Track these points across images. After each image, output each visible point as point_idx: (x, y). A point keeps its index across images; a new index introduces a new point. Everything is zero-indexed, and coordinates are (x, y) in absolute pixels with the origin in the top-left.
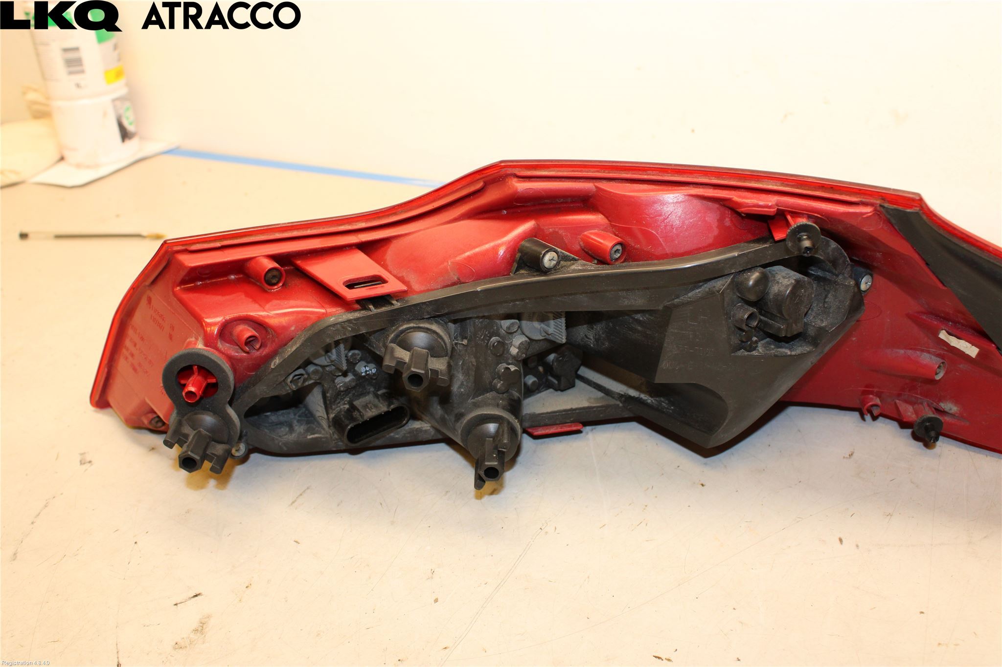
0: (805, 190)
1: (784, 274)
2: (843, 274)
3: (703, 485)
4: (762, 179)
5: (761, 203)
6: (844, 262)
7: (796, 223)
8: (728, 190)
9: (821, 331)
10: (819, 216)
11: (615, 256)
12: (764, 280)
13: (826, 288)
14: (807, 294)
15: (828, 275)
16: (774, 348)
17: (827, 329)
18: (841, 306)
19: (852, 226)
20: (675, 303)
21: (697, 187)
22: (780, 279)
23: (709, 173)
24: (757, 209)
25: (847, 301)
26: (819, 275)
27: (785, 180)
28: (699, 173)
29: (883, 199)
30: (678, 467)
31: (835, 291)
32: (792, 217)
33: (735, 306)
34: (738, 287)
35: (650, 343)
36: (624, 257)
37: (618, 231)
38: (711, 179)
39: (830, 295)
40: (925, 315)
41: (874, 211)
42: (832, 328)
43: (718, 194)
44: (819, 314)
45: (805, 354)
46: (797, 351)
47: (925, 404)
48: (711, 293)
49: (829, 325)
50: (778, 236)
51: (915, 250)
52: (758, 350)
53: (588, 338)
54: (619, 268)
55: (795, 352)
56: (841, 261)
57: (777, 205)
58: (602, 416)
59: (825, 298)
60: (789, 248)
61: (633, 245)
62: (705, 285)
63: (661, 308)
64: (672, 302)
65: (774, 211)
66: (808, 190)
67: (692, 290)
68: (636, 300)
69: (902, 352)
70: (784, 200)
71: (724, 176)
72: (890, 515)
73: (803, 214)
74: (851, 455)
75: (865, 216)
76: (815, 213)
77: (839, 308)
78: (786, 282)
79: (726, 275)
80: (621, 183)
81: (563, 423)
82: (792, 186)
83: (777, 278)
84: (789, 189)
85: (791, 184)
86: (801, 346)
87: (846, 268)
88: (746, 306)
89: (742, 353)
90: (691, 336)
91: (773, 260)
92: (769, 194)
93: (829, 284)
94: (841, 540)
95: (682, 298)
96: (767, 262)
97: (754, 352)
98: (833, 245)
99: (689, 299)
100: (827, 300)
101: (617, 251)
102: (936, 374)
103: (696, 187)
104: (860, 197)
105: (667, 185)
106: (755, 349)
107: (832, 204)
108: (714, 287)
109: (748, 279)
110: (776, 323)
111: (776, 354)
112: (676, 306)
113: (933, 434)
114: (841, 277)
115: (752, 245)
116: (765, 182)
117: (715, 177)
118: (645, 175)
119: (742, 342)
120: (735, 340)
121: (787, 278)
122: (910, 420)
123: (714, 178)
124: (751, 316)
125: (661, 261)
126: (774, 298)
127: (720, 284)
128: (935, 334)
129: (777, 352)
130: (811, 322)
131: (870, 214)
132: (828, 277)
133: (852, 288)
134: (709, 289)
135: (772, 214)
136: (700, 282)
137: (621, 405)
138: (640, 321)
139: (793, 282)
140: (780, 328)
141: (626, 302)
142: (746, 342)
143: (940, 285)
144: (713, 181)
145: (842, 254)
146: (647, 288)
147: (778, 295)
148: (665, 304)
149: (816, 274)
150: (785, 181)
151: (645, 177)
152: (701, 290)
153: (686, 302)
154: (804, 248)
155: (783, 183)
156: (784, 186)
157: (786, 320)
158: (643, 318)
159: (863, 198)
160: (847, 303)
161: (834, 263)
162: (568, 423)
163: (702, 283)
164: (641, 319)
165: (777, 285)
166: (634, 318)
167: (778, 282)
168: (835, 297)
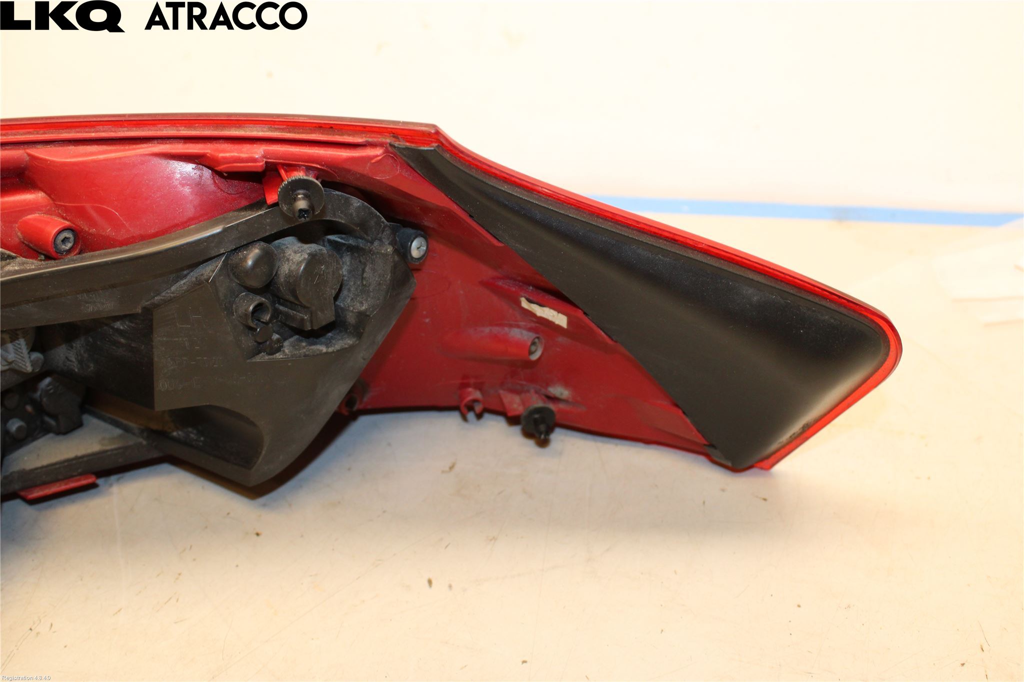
0: (298, 133)
1: (296, 248)
2: (381, 240)
3: (258, 534)
4: (245, 124)
5: (244, 155)
6: (378, 223)
7: (289, 178)
8: (201, 143)
9: (362, 317)
10: (319, 166)
11: (63, 247)
12: (268, 260)
13: (362, 259)
14: (331, 270)
15: (361, 243)
16: (306, 346)
17: (368, 313)
18: (381, 282)
19: (363, 176)
20: (156, 302)
21: (163, 143)
22: (290, 255)
23: (176, 122)
24: (239, 164)
25: (387, 275)
26: (351, 244)
27: (272, 123)
28: (165, 124)
29: (394, 137)
30: (228, 514)
31: (372, 263)
32: (286, 171)
33: (237, 296)
34: (232, 269)
35: (138, 359)
36: (79, 247)
37: (65, 213)
38: (180, 130)
39: (367, 269)
40: (502, 281)
41: (384, 153)
42: (373, 311)
43: (188, 149)
44: (358, 295)
45: (346, 348)
46: (336, 346)
47: (532, 391)
48: (199, 283)
49: (370, 308)
50: (272, 198)
51: (450, 198)
52: (284, 351)
53: (71, 361)
54: (74, 261)
55: (333, 348)
56: (372, 223)
57: (264, 156)
58: (121, 461)
59: (363, 274)
60: (285, 212)
61: (87, 229)
62: (192, 274)
63: (139, 310)
64: (152, 301)
65: (262, 166)
66: (302, 133)
67: (176, 281)
68: (103, 304)
69: (487, 330)
70: (272, 150)
71: (197, 125)
72: (494, 539)
73: (299, 166)
74: (451, 468)
75: (373, 161)
76: (313, 163)
77: (380, 284)
78: (297, 258)
79: (214, 257)
80: (62, 146)
81: (68, 478)
82: (283, 130)
83: (287, 255)
84: (278, 134)
85: (282, 127)
86: (342, 339)
87: (383, 231)
88: (251, 296)
89: (263, 358)
90: (187, 344)
91: (275, 231)
92: (254, 143)
93: (364, 255)
94: (430, 582)
95: (164, 294)
96: (267, 234)
97: (277, 354)
98: (356, 202)
99: (172, 295)
100: (365, 275)
101: (65, 240)
102: (531, 353)
103: (161, 143)
104: (366, 137)
105: (123, 144)
106: (278, 350)
107: (332, 149)
108: (202, 275)
109: (245, 259)
110: (298, 313)
111: (307, 353)
112: (157, 306)
113: (542, 427)
114: (376, 243)
115: (243, 213)
116: (249, 127)
117: (185, 127)
118: (93, 132)
119: (259, 343)
120: (248, 342)
121: (300, 252)
122: (517, 413)
123: (183, 128)
124: (259, 308)
125: (124, 248)
126: (285, 281)
127: (210, 270)
128: (518, 303)
129: (309, 350)
130: (348, 307)
131: (380, 158)
132: (361, 245)
133: (390, 256)
134: (196, 278)
135: (260, 170)
136: (182, 269)
137: (144, 443)
138: (121, 330)
139: (306, 256)
140: (302, 320)
141: (91, 308)
142: (264, 343)
143: (495, 242)
144: (182, 132)
145: (372, 213)
146: (113, 286)
147: (290, 276)
148: (144, 305)
149: (347, 243)
150: (274, 125)
151: (93, 135)
152: (187, 280)
153: (169, 298)
154: (297, 211)
155: (271, 127)
156: (272, 131)
157: (307, 308)
158: (123, 326)
159: (369, 137)
160: (389, 277)
161: (363, 225)
162: (75, 476)
163: (188, 271)
164: (122, 328)
165: (287, 263)
166: (113, 328)
167: (288, 260)
168: (374, 270)
